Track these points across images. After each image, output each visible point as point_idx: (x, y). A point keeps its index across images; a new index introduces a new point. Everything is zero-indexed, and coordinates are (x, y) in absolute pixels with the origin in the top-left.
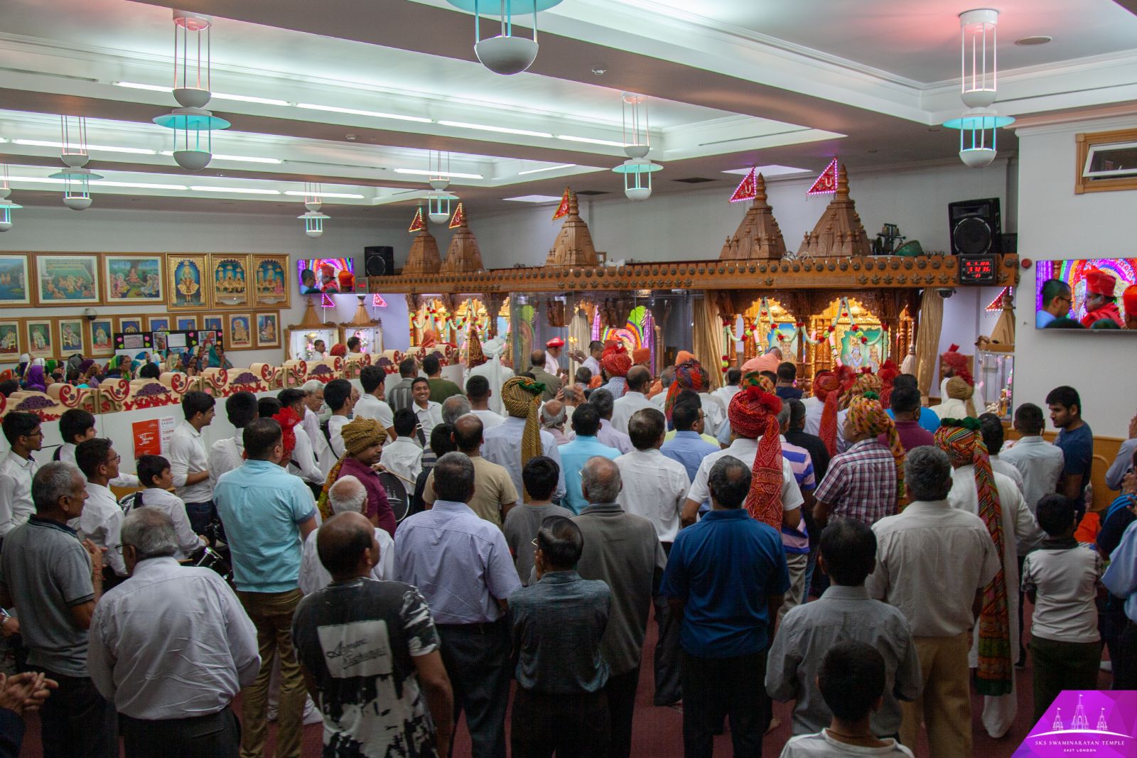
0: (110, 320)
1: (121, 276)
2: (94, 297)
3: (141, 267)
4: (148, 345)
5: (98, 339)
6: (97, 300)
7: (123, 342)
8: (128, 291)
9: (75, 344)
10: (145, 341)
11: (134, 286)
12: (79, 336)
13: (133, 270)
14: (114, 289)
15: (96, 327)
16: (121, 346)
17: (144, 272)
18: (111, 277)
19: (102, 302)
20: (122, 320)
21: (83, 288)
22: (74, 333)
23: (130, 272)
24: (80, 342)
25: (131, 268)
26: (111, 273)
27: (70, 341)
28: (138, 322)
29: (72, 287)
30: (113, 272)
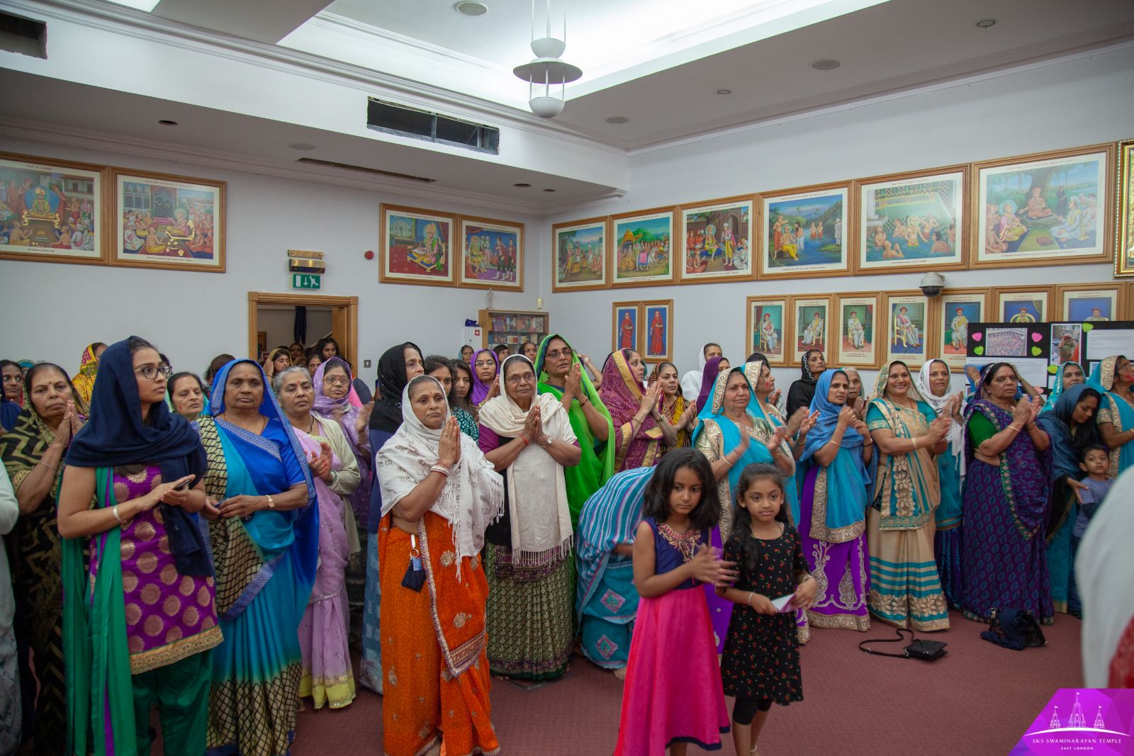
0: (981, 298)
1: (1011, 207)
2: (953, 254)
3: (1054, 184)
4: (1036, 351)
5: (954, 336)
6: (957, 259)
7: (982, 343)
8: (1023, 237)
9: (912, 343)
10: (1031, 343)
11: (1035, 226)
12: (921, 329)
13: (1037, 192)
14: (992, 234)
15: (952, 310)
16: (979, 350)
17: (1061, 194)
18: (988, 210)
19: (967, 264)
20: (1004, 298)
21: (934, 237)
22: (913, 322)
23: (1029, 195)
24: (921, 338)
25: (1032, 187)
26: (989, 202)
27: (903, 339)
28: (1040, 302)
29: (914, 237)
30: (994, 200)
